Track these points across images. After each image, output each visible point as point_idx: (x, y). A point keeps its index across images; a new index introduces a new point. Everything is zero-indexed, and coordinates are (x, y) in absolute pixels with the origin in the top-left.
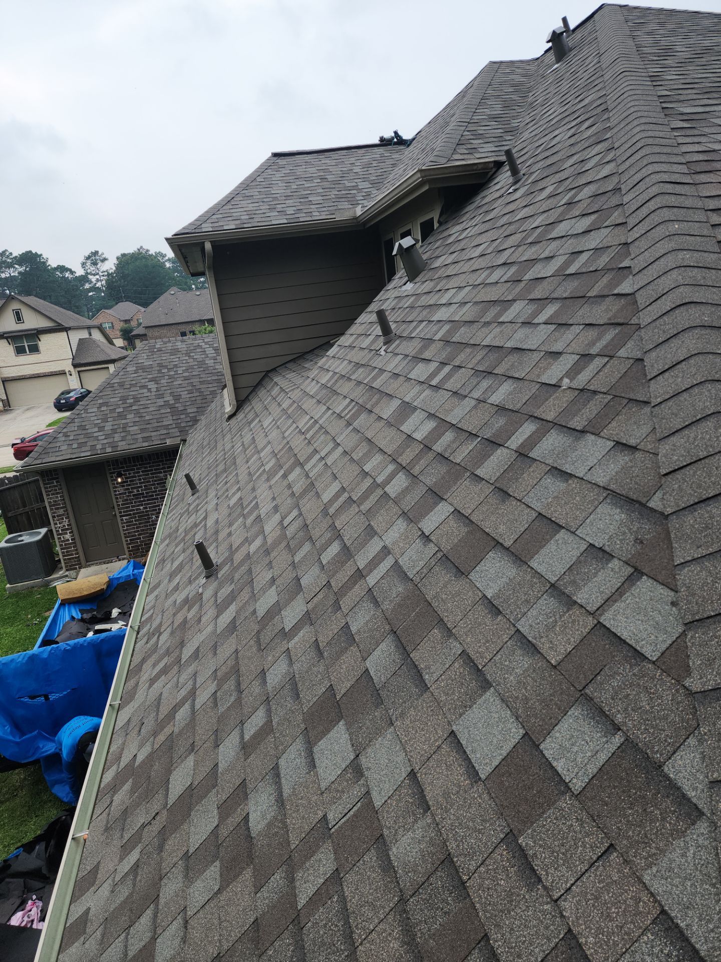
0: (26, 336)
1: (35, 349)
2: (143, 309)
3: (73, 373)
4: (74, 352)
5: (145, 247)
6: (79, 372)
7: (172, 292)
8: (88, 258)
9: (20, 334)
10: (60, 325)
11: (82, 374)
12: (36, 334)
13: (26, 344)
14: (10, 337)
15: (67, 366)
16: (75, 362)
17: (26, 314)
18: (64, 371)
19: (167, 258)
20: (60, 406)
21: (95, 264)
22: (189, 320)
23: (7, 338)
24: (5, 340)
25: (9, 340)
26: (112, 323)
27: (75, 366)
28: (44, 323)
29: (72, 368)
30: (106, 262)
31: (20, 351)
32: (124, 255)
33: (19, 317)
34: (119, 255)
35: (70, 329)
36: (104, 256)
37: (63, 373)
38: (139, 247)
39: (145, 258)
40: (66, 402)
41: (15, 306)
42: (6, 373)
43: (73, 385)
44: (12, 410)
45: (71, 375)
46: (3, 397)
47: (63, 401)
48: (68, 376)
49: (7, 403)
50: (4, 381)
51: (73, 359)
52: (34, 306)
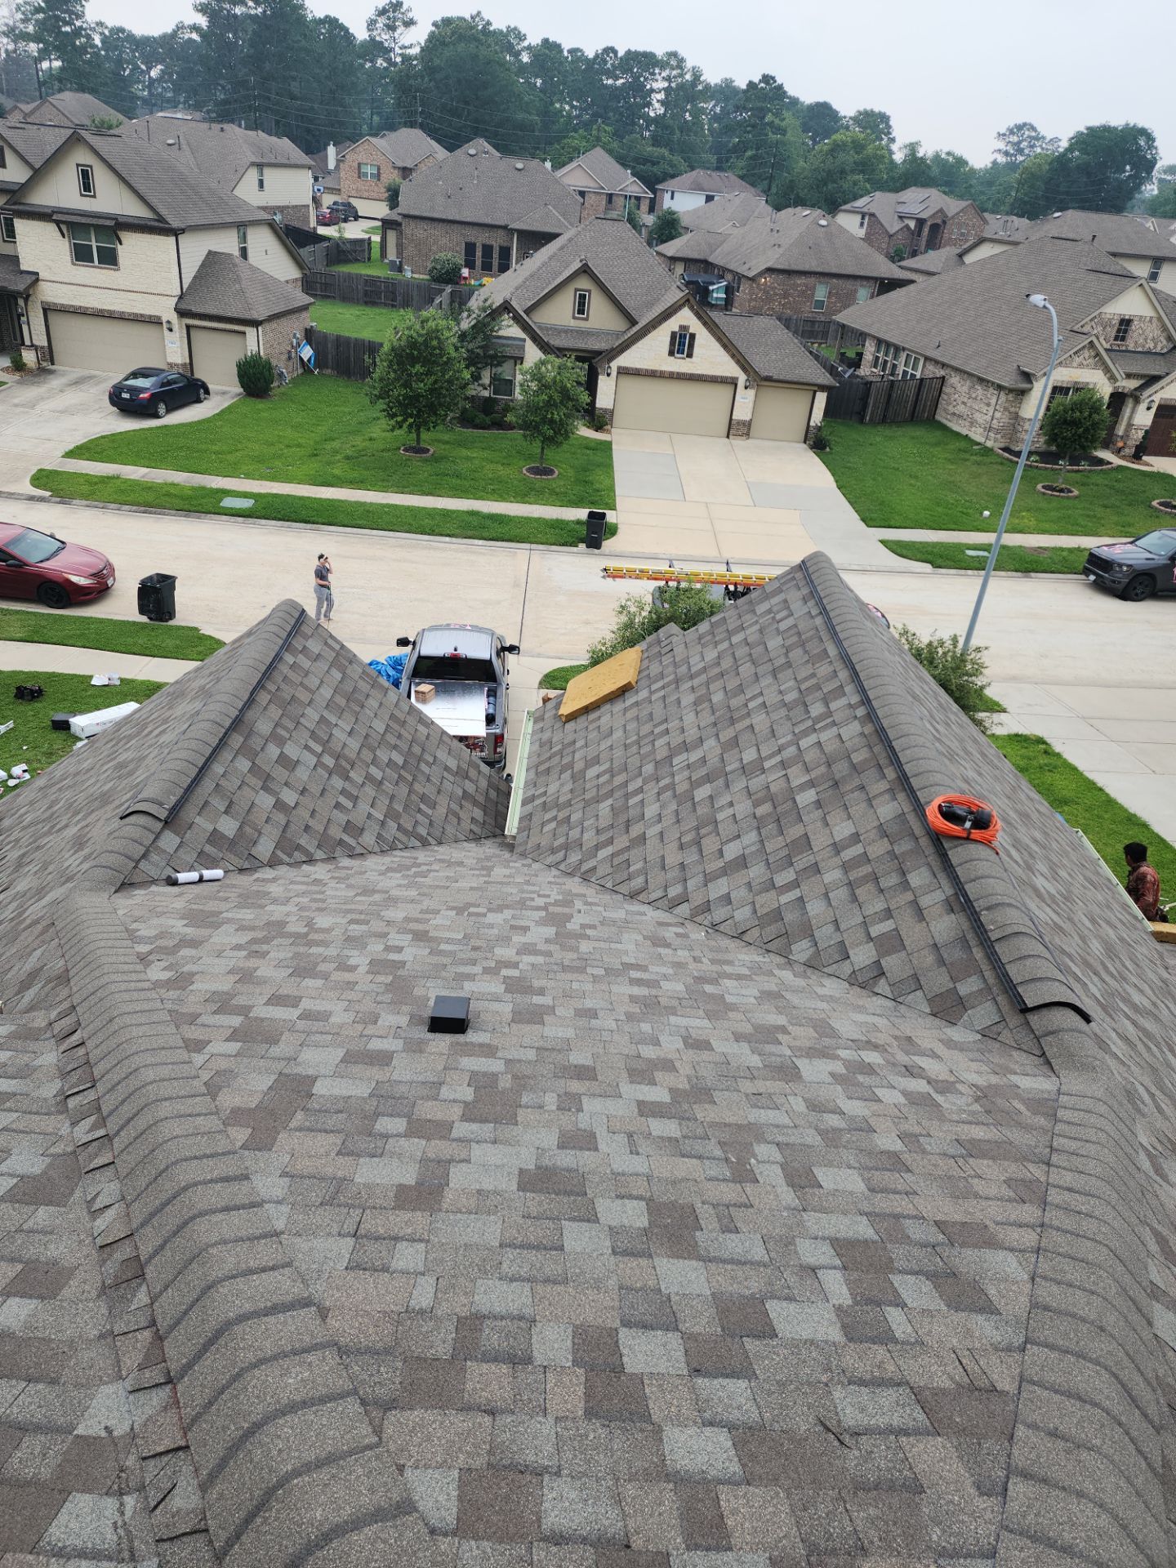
0: (97, 228)
1: (109, 258)
2: (441, 153)
3: (176, 327)
4: (185, 287)
5: (486, 16)
6: (188, 327)
7: (473, 152)
8: (382, 12)
9: (83, 220)
10: (161, 219)
11: (194, 333)
12: (114, 228)
13: (94, 245)
14: (62, 221)
15: (166, 310)
16: (183, 306)
17: (102, 178)
18: (159, 318)
19: (526, 44)
20: (126, 402)
21: (391, 28)
22: (488, 221)
23: (58, 223)
24: (53, 227)
25: (63, 228)
26: (379, 169)
27: (182, 313)
28: (132, 209)
29: (173, 317)
30: (413, 28)
31: (81, 255)
32: (447, 22)
33: (87, 184)
34: (438, 18)
35: (183, 231)
36: (410, 15)
37: (155, 321)
38: (474, 13)
39: (477, 40)
40: (131, 400)
41: (83, 156)
42: (50, 293)
43: (173, 351)
44: (51, 372)
45: (171, 330)
46: (41, 341)
47: (126, 396)
48: (166, 332)
49: (48, 354)
50: (48, 310)
51: (181, 297)
52: (117, 167)
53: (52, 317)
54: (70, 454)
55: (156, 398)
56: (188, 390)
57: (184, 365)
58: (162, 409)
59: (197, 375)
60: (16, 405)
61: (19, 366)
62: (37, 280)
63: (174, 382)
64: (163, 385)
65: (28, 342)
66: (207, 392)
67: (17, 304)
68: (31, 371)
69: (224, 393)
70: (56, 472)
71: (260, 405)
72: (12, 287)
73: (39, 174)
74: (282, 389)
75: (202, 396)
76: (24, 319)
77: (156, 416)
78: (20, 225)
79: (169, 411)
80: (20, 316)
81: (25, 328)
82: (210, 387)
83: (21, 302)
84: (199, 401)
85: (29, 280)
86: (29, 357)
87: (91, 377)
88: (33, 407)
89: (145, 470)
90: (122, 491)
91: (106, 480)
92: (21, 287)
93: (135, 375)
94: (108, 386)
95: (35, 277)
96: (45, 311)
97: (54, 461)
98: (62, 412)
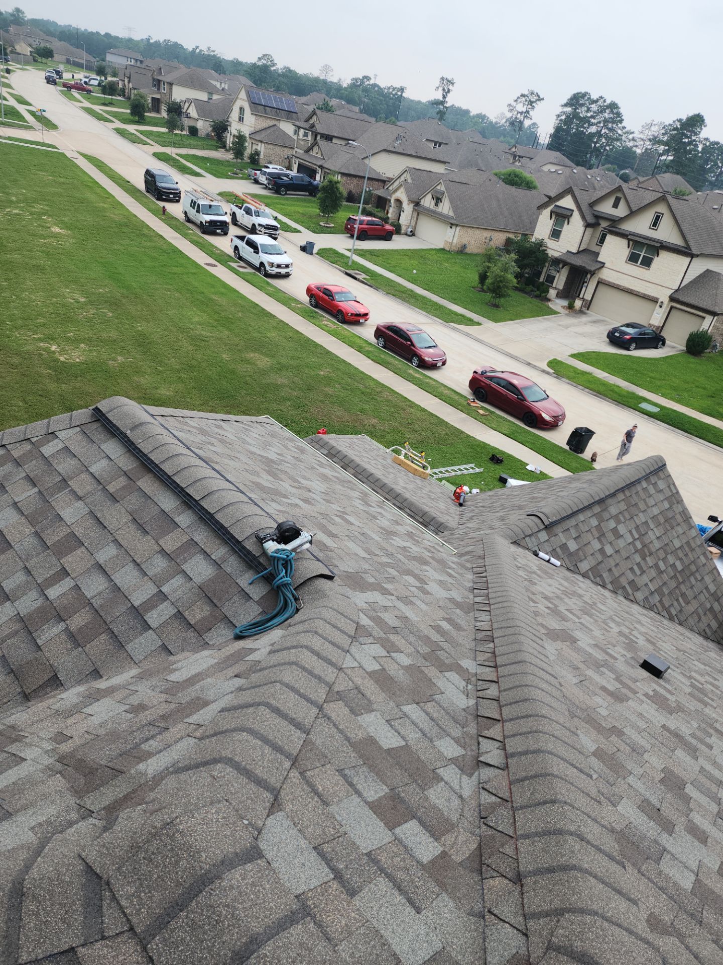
0: (649, 246)
1: (647, 263)
3: (664, 306)
4: (682, 285)
6: (672, 307)
9: (643, 241)
10: (688, 247)
11: (673, 311)
12: (659, 248)
13: (643, 254)
14: (632, 240)
15: (664, 296)
16: (675, 296)
17: (666, 221)
18: (658, 299)
20: (616, 339)
23: (629, 240)
24: (626, 242)
25: (631, 243)
27: (672, 299)
28: (674, 239)
29: (666, 300)
31: (633, 258)
33: (655, 223)
35: (697, 256)
37: (654, 300)
40: (619, 337)
41: (661, 208)
42: (606, 275)
43: (656, 318)
44: (585, 313)
45: (661, 307)
46: (588, 297)
47: (617, 334)
48: (658, 307)
49: (588, 305)
50: (600, 282)
51: (676, 291)
52: (678, 217)
53: (600, 286)
54: (573, 356)
55: (633, 340)
56: (654, 339)
57: (658, 327)
58: (634, 345)
59: (663, 334)
60: (560, 325)
61: (571, 307)
62: (603, 267)
63: (648, 334)
64: (640, 334)
65: (581, 296)
66: (664, 344)
67: (586, 276)
68: (576, 311)
69: (674, 347)
70: (561, 362)
71: (692, 359)
72: (588, 268)
73: (633, 214)
74: (711, 355)
75: (659, 346)
76: (586, 284)
77: (628, 349)
78: (609, 238)
79: (636, 348)
80: (584, 282)
81: (584, 289)
82: (667, 342)
83: (589, 276)
84: (656, 348)
85: (599, 265)
86: (578, 303)
87: (603, 321)
88: (567, 328)
89: (606, 375)
90: (589, 382)
91: (584, 373)
92: (593, 269)
93: (628, 325)
94: (610, 327)
95: (603, 265)
96: (598, 282)
97: (564, 357)
98: (580, 334)
